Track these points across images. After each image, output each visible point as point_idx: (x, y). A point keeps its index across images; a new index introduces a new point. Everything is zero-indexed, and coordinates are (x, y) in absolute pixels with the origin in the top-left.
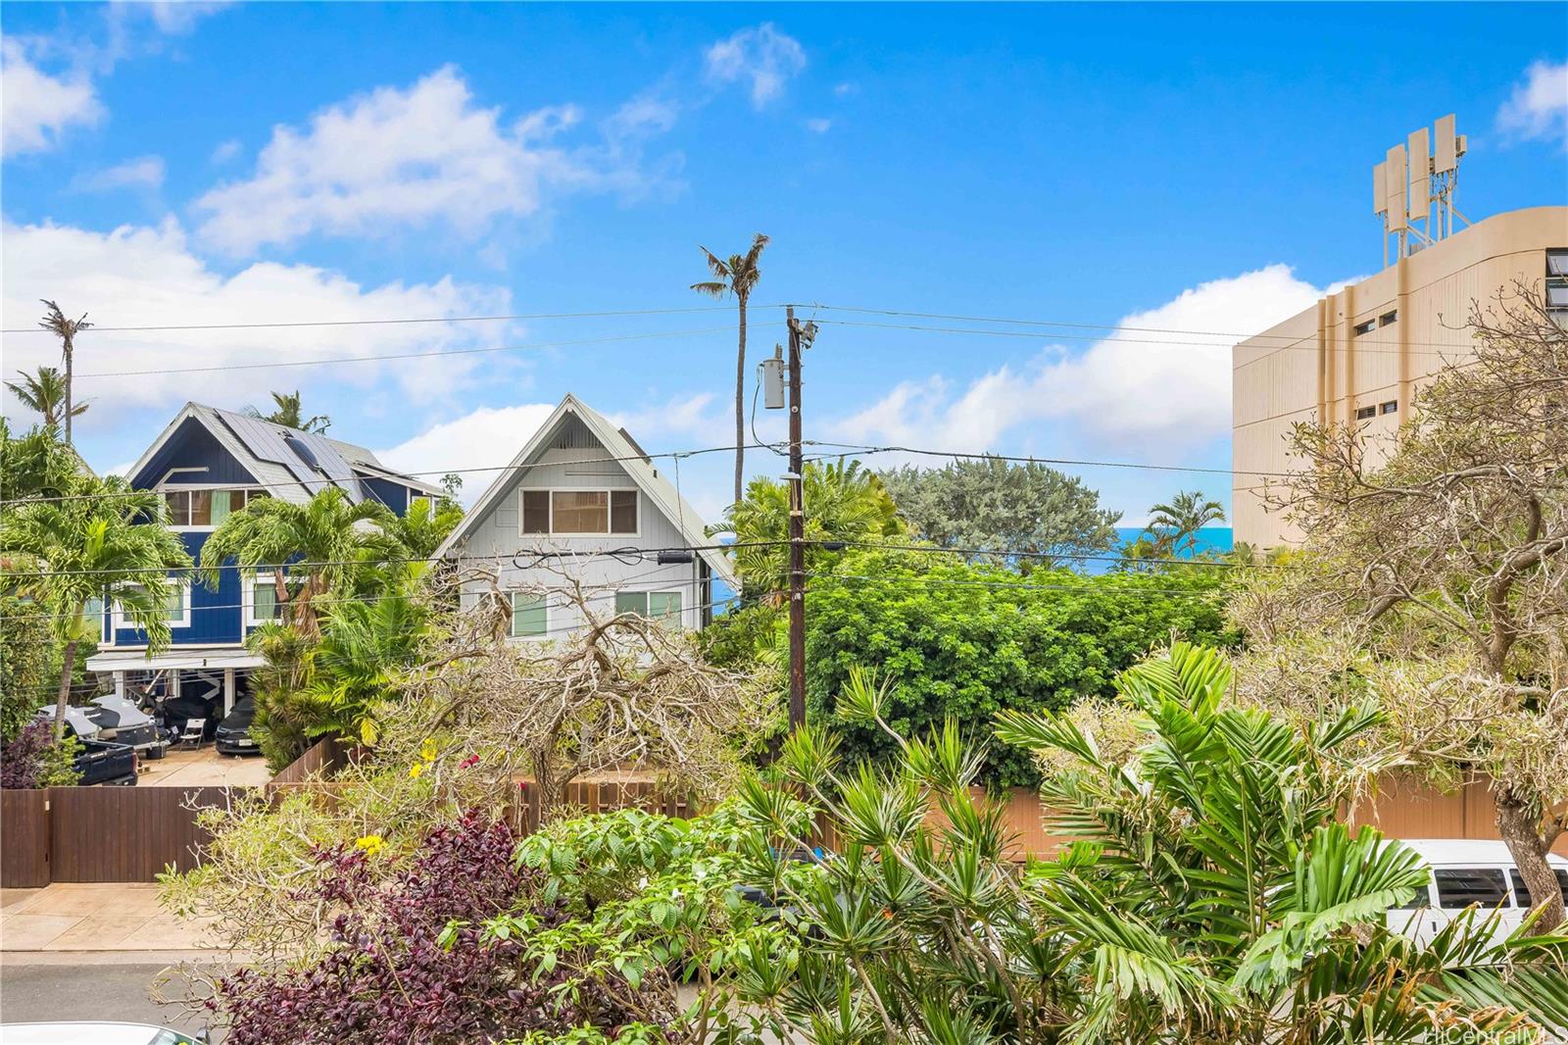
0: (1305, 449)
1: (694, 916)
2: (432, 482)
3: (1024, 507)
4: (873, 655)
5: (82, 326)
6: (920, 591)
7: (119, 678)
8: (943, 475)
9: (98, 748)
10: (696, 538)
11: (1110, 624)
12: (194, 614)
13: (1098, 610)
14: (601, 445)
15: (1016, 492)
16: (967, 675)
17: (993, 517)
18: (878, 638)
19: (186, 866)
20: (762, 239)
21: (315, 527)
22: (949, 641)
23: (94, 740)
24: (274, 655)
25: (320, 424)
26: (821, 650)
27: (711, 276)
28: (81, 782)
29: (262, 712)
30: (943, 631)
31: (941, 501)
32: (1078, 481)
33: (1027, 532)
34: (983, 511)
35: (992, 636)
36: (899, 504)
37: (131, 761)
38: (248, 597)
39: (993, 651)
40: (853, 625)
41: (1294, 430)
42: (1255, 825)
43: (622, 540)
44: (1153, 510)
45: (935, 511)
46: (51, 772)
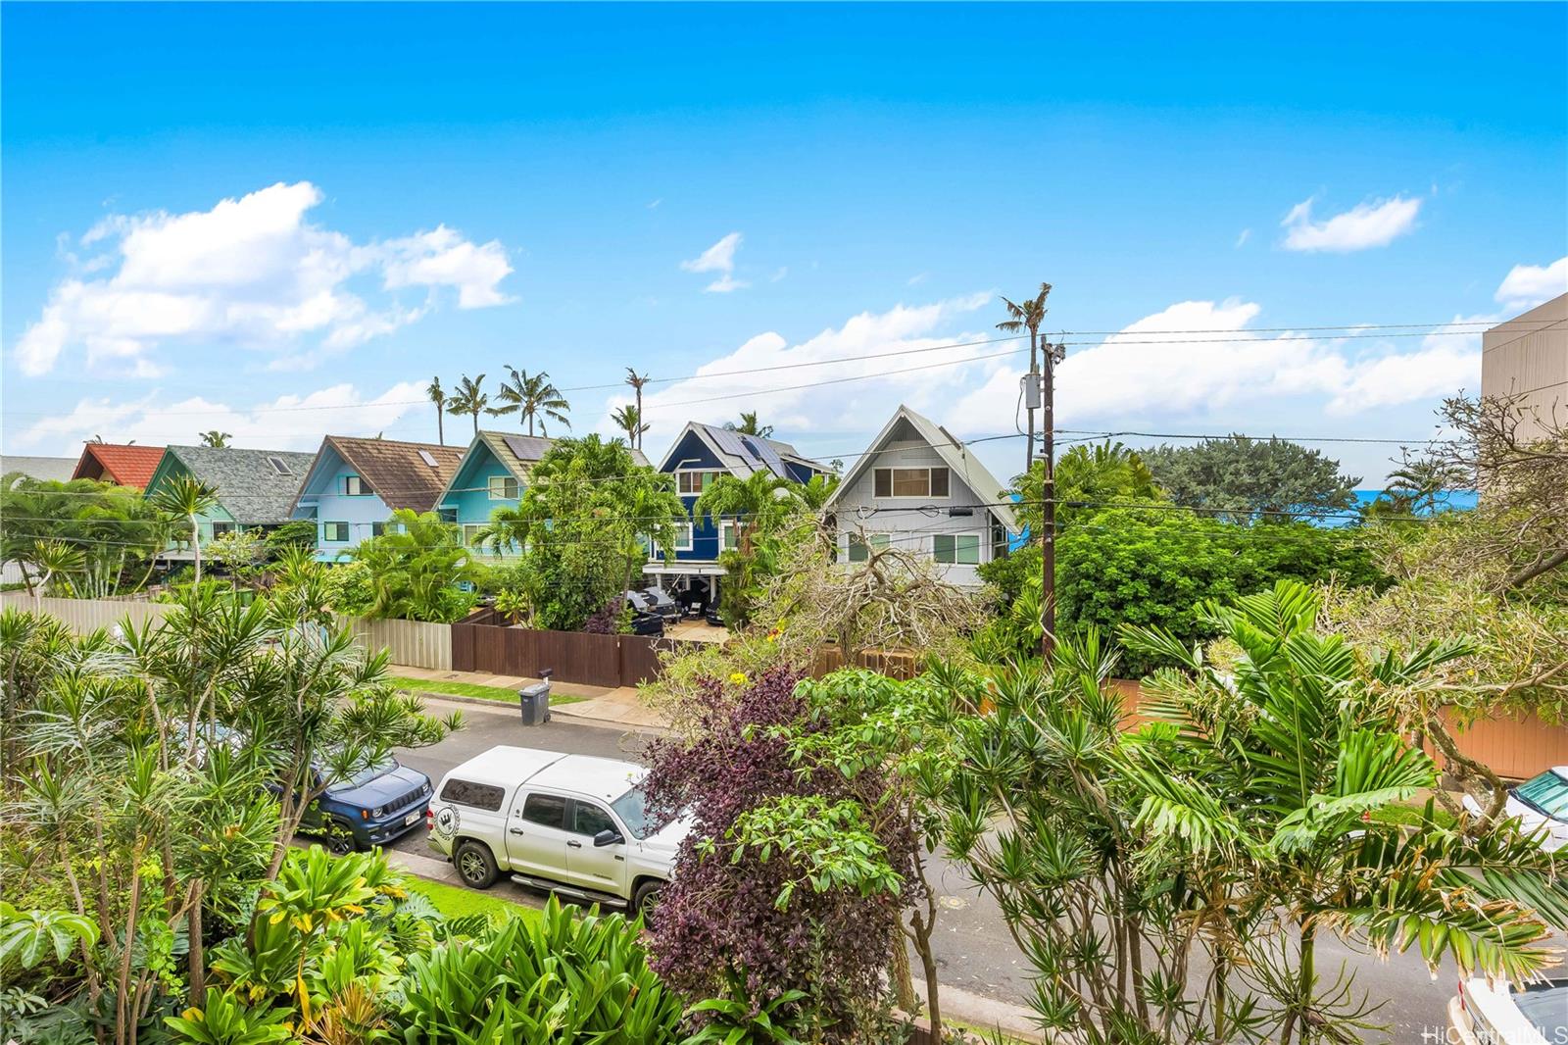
0: (1459, 422)
1: (890, 739)
2: (826, 464)
3: (1266, 475)
4: (1108, 584)
5: (645, 381)
6: (1149, 539)
7: (658, 578)
8: (1194, 451)
9: (646, 615)
10: (988, 497)
11: (1318, 568)
12: (694, 542)
13: (1306, 556)
14: (922, 438)
15: (1258, 463)
16: (1186, 601)
17: (1237, 483)
18: (1112, 571)
19: (652, 680)
20: (1047, 288)
21: (751, 493)
22: (1169, 576)
23: (645, 611)
24: (730, 568)
25: (767, 431)
26: (1069, 579)
27: (1009, 317)
28: (636, 633)
29: (725, 600)
30: (1165, 568)
31: (1191, 471)
32: (1318, 453)
33: (1268, 494)
34: (1228, 478)
35: (1208, 573)
36: (1155, 474)
37: (661, 623)
38: (722, 534)
39: (1208, 584)
40: (1093, 561)
41: (1445, 405)
42: (1314, 724)
43: (938, 500)
44: (1391, 476)
45: (1185, 479)
46: (621, 627)
